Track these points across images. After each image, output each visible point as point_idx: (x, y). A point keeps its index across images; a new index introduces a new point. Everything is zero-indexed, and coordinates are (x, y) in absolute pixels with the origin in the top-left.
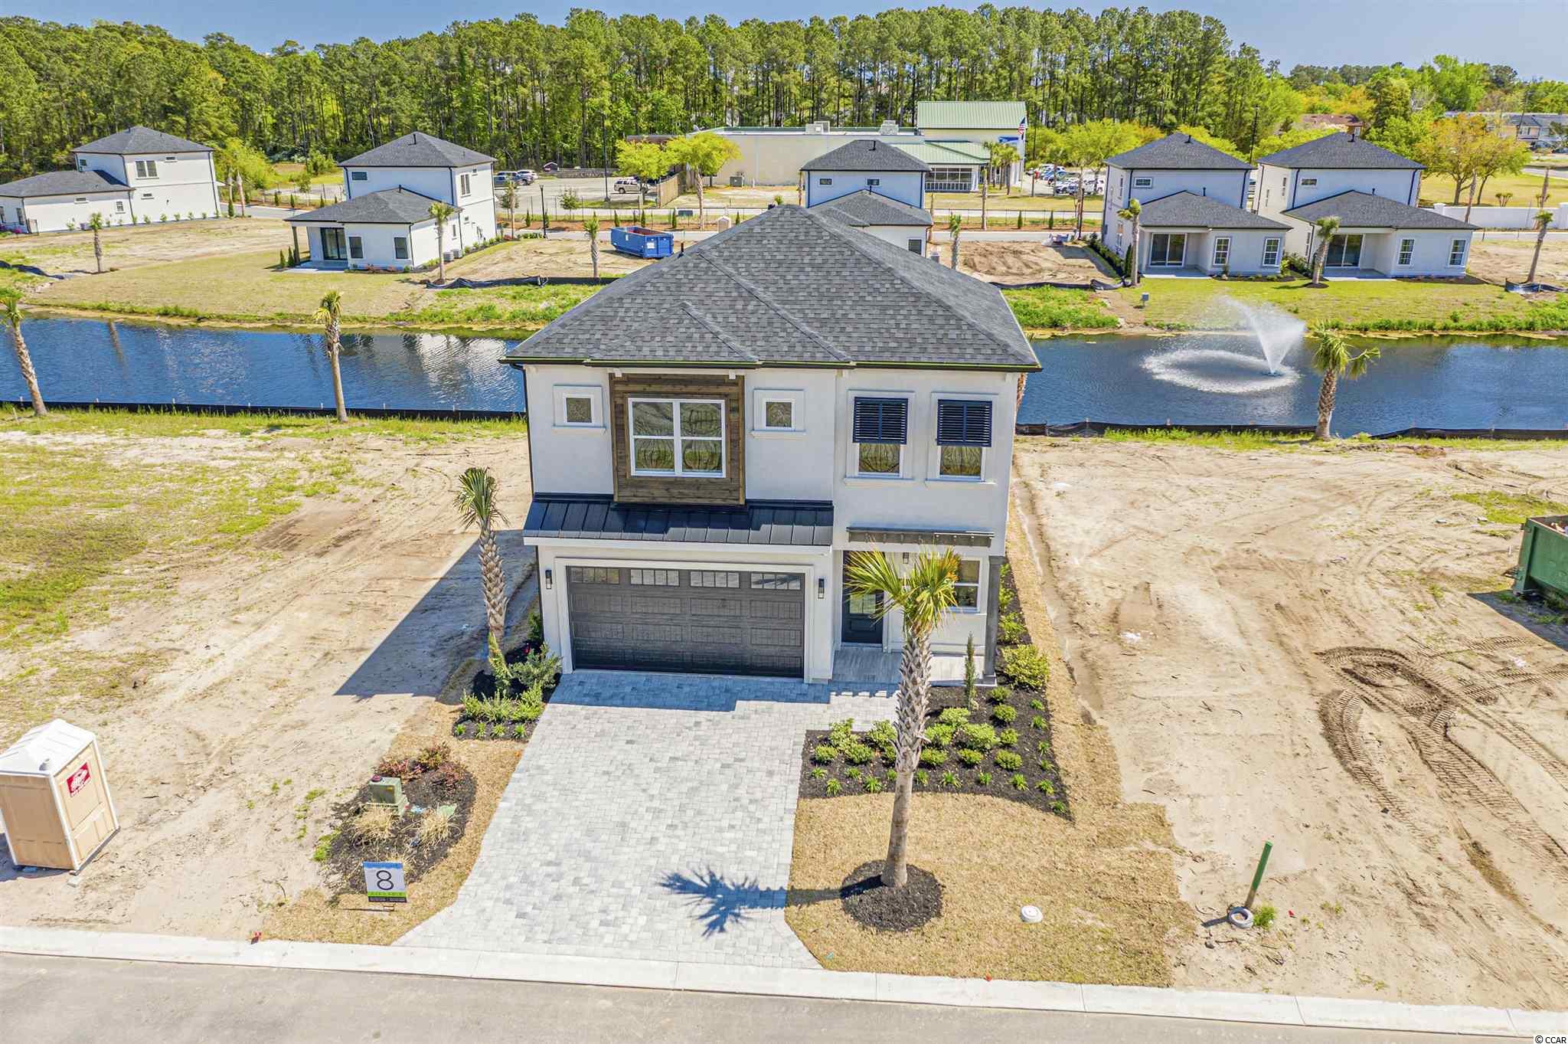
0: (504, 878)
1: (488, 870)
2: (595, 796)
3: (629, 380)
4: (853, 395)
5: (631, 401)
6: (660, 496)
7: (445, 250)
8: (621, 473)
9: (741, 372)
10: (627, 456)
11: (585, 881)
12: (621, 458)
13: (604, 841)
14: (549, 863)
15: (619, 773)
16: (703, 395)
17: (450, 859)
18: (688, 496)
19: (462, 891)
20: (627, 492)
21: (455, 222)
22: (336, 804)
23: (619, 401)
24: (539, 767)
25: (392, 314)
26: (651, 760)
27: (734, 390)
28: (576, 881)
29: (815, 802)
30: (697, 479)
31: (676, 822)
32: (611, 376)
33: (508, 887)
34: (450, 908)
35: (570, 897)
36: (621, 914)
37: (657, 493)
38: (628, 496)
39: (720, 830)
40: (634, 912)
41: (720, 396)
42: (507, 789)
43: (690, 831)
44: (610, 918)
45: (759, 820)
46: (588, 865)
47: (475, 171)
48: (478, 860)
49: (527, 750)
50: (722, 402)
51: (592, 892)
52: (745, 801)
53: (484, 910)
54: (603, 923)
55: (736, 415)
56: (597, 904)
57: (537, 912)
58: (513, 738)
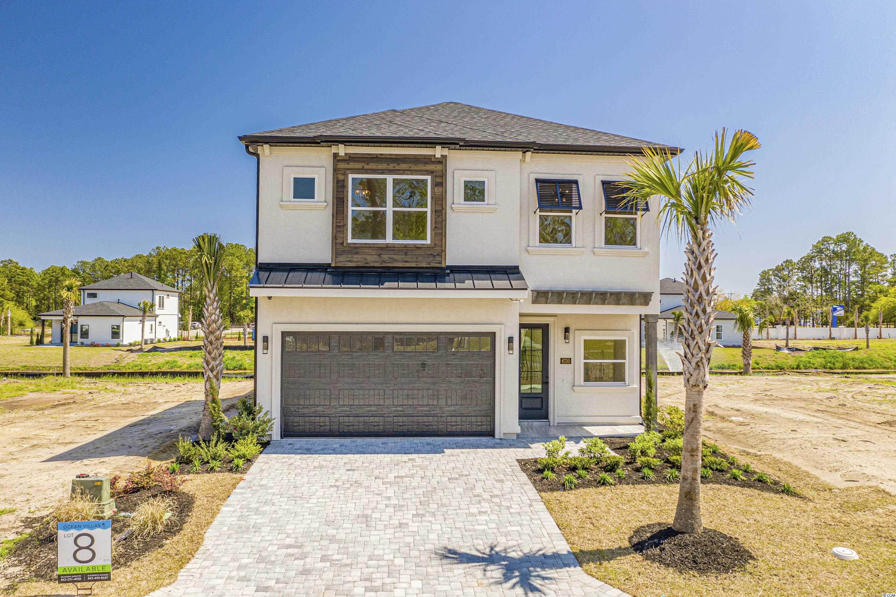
0: (233, 560)
1: (215, 555)
2: (327, 500)
3: (351, 158)
4: (533, 177)
5: (351, 176)
6: (372, 260)
7: (146, 337)
8: (340, 241)
9: (446, 152)
10: (345, 225)
11: (336, 557)
12: (339, 227)
13: (349, 528)
14: (289, 546)
15: (349, 486)
16: (412, 172)
17: (165, 547)
18: (396, 261)
19: (182, 572)
20: (342, 258)
21: (153, 323)
22: (27, 518)
23: (341, 177)
24: (261, 486)
25: (105, 366)
26: (376, 478)
27: (439, 167)
28: (324, 559)
29: (555, 494)
30: (406, 246)
31: (421, 512)
32: (335, 155)
33: (240, 568)
34: (169, 588)
35: (322, 571)
36: (388, 581)
37: (369, 258)
38: (346, 261)
39: (473, 515)
40: (405, 578)
41: (428, 172)
42: (229, 499)
43: (440, 518)
44: (378, 583)
45: (508, 508)
46: (336, 546)
47: (168, 295)
48: (202, 548)
49: (246, 477)
50: (429, 178)
51: (346, 565)
52: (486, 496)
53: (213, 588)
54: (367, 589)
55: (440, 189)
56: (356, 574)
57: (281, 585)
58: (231, 470)
